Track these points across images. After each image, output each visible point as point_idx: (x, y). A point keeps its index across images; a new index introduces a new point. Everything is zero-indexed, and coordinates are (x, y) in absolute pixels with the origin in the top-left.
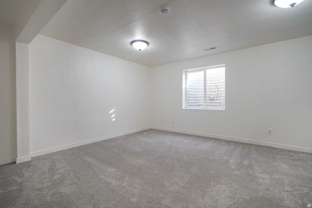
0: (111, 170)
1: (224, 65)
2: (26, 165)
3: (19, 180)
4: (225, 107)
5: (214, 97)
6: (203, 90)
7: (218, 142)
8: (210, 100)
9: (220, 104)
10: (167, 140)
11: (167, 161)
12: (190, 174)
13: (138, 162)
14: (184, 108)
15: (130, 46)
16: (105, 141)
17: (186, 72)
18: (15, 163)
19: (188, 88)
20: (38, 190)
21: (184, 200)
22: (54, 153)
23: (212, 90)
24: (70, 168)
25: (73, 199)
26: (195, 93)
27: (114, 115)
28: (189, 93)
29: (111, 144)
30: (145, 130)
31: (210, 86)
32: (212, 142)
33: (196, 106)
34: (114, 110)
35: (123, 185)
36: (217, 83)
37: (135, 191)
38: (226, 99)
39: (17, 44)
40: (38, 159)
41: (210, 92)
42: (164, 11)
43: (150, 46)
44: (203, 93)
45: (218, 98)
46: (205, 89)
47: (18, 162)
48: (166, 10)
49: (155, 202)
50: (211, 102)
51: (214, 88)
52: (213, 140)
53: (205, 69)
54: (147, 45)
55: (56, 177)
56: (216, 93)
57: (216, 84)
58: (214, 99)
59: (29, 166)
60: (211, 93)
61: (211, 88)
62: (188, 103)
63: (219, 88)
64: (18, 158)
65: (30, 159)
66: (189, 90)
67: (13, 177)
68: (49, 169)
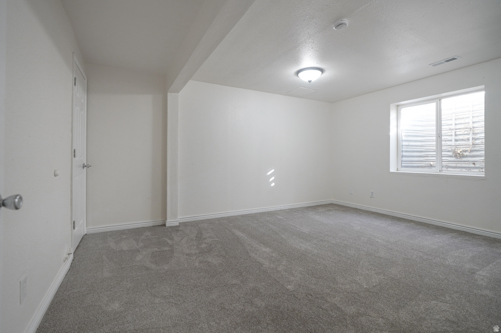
0: (264, 249)
1: (483, 87)
2: (175, 229)
3: (170, 242)
4: (485, 172)
5: (466, 151)
6: (435, 138)
7: (465, 238)
8: (456, 156)
9: (474, 164)
10: (357, 223)
11: (349, 251)
12: (384, 275)
13: (303, 246)
14: (393, 169)
15: (295, 78)
16: (260, 213)
17: (398, 106)
18: (165, 225)
19: (404, 134)
20: (187, 255)
21: (363, 305)
22: (201, 220)
23: (461, 137)
24: (217, 239)
25: (220, 270)
26: (420, 144)
27: (273, 178)
28: (404, 143)
29: (268, 218)
30: (321, 205)
31: (456, 129)
32: (450, 237)
33: (422, 167)
34: (273, 170)
35: (278, 269)
36: (473, 122)
37: (292, 278)
38: (486, 155)
39: (169, 95)
40: (185, 224)
41: (456, 140)
42: (339, 25)
43: (326, 74)
44: (435, 143)
45: (474, 153)
46: (439, 136)
47: (168, 225)
48: (342, 24)
49: (318, 296)
50: (458, 160)
51: (466, 132)
52: (454, 234)
53: (438, 98)
54: (320, 73)
55: (203, 246)
56: (470, 142)
57: (471, 125)
58: (465, 154)
59: (178, 231)
60: (458, 143)
61: (457, 133)
62: (402, 161)
63: (476, 132)
64: (168, 221)
65: (178, 224)
66: (404, 138)
67: (165, 239)
68: (196, 237)
